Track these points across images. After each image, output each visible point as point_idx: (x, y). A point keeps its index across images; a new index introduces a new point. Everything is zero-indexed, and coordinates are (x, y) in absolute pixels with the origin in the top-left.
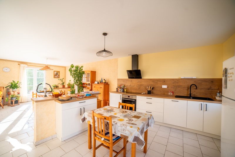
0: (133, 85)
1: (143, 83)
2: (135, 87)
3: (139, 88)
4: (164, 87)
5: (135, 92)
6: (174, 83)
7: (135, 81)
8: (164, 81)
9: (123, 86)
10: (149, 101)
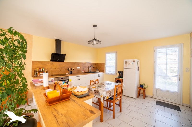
0: (55, 68)
1: (64, 66)
2: (57, 69)
3: (60, 70)
4: (78, 68)
5: (56, 74)
6: (83, 65)
7: (57, 64)
8: (78, 64)
9: (43, 69)
10: (78, 78)
